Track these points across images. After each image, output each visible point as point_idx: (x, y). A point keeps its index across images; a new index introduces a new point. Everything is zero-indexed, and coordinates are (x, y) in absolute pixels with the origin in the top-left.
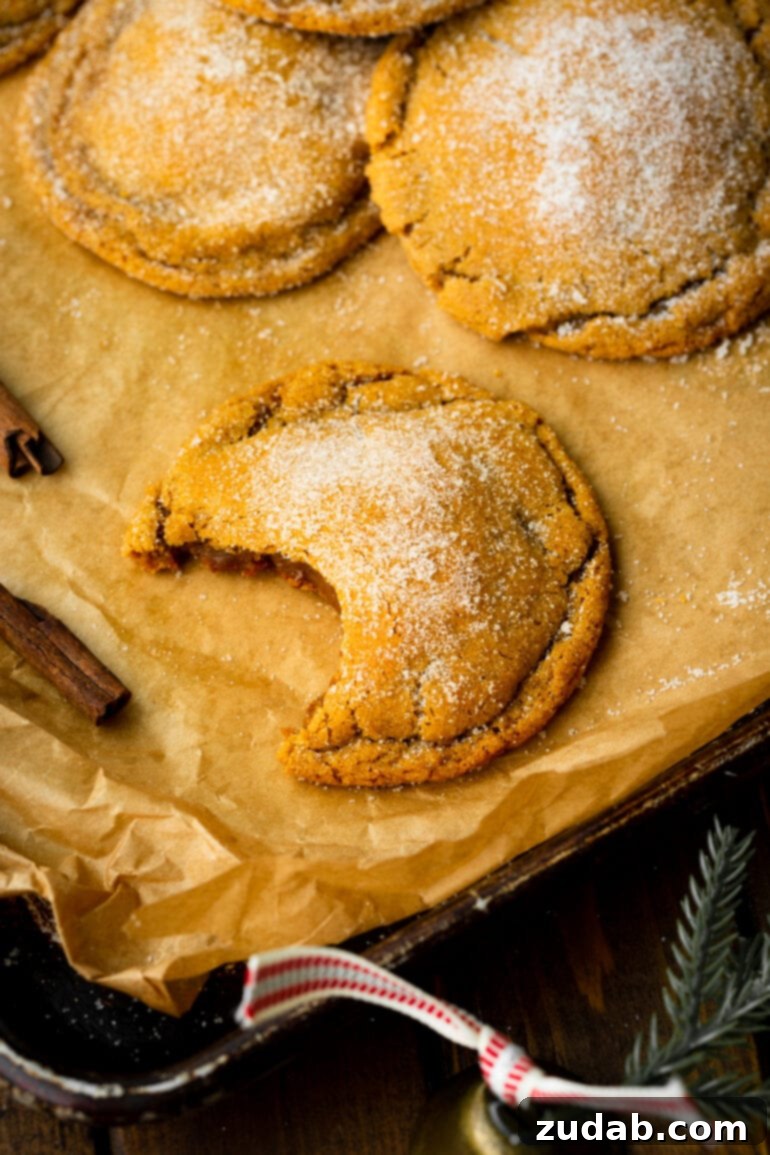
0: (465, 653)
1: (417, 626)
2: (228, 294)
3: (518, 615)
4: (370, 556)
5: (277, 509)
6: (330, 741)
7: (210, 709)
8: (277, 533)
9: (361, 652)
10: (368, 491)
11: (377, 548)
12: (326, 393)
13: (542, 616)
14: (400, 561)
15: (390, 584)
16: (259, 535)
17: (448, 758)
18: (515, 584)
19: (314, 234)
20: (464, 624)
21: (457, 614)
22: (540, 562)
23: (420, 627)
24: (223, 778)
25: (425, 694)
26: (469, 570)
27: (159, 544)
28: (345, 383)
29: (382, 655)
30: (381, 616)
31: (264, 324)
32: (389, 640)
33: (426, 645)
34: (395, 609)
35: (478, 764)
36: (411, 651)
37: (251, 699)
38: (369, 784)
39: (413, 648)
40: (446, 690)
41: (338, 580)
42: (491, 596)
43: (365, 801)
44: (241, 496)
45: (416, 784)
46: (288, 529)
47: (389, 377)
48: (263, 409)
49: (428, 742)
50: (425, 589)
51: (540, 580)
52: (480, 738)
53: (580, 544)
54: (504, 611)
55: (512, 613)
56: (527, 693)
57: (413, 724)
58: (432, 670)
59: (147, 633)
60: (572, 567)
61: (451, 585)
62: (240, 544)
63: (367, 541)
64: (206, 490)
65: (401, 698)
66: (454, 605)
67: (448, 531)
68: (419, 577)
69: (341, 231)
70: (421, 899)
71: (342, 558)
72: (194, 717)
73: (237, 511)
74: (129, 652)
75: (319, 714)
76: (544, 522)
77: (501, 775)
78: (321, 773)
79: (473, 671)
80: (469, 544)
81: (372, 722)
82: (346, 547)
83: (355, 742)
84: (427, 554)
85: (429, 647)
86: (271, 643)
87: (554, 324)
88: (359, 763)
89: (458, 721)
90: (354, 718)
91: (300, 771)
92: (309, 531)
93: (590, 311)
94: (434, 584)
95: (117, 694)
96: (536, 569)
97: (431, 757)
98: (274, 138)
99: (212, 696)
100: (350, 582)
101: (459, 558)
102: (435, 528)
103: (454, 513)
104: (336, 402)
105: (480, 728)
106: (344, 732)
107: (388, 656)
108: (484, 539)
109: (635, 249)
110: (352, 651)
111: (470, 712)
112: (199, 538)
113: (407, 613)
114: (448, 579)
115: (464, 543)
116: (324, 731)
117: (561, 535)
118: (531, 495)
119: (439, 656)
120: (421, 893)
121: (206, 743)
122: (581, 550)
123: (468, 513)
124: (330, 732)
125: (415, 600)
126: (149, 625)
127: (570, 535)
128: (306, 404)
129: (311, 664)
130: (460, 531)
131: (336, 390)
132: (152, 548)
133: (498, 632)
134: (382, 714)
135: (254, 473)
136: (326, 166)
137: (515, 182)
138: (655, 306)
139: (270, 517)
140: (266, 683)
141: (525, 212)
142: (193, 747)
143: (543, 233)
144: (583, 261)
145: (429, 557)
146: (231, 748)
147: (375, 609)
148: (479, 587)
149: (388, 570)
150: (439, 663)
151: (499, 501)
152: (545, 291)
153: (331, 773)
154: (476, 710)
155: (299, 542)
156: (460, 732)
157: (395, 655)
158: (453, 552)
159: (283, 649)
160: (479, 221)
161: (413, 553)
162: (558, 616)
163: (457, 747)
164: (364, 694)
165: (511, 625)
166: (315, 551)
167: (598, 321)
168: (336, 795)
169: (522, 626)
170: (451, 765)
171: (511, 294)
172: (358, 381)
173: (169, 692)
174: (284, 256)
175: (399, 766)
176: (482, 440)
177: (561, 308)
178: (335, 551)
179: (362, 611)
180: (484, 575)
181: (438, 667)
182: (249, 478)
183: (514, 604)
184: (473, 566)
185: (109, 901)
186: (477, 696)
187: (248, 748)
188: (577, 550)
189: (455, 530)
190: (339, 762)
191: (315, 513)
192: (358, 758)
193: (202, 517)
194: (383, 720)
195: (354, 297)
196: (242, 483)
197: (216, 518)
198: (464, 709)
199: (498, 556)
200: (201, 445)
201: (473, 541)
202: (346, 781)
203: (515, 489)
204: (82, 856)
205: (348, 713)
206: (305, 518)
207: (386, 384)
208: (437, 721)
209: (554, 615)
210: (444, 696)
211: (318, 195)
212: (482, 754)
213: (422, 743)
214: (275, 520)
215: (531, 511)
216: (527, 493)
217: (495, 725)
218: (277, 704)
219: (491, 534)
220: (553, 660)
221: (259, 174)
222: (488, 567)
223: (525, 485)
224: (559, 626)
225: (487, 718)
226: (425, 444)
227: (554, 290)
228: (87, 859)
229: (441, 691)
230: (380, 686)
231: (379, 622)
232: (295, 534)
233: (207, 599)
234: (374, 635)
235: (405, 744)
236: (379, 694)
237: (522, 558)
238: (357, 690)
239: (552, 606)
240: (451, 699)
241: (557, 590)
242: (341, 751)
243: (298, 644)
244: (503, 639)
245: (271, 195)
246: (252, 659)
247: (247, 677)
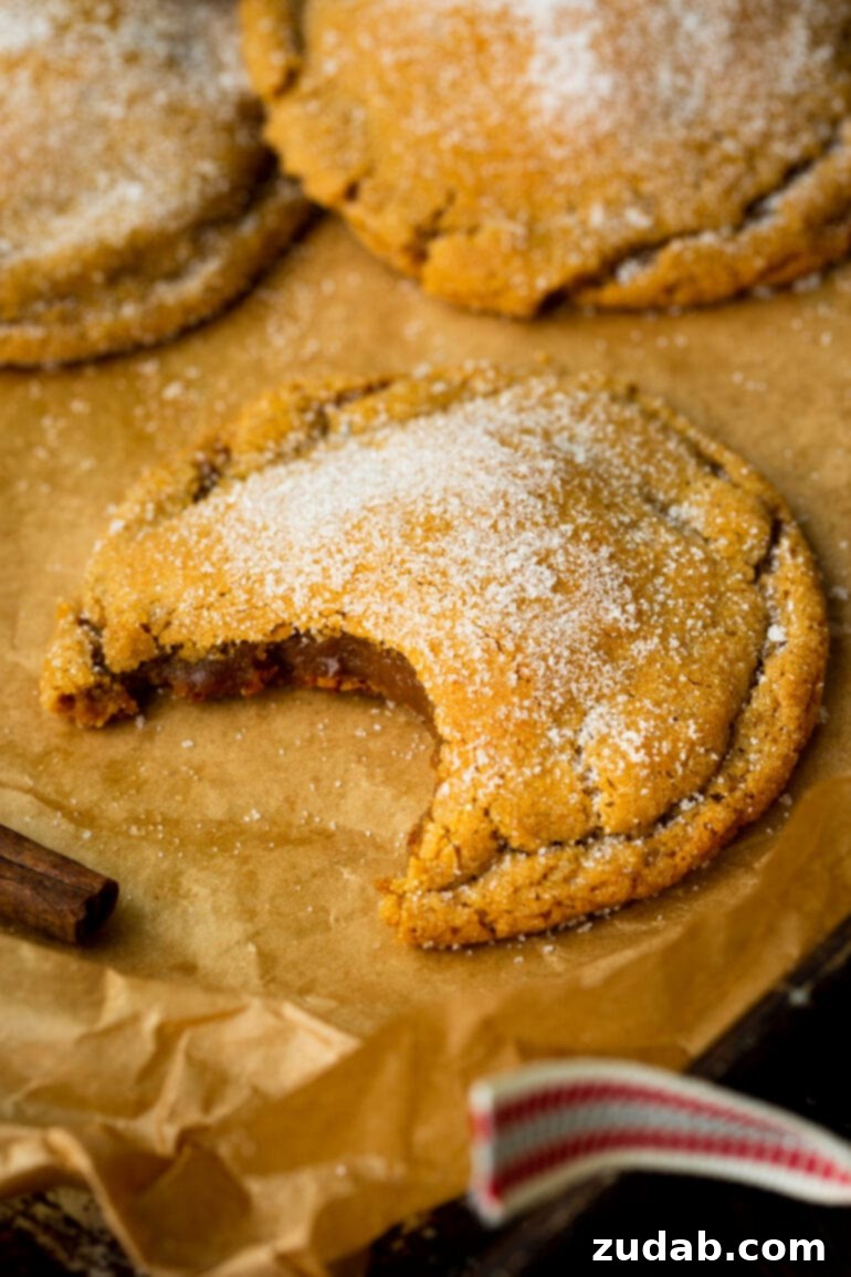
0: (637, 688)
1: (551, 661)
2: (103, 347)
3: (700, 624)
4: (446, 584)
5: (276, 564)
6: (460, 867)
7: (248, 884)
8: (287, 600)
9: (473, 723)
10: (414, 502)
11: (453, 570)
12: (296, 423)
13: (735, 623)
14: (495, 578)
15: (491, 613)
16: (258, 613)
17: (654, 853)
18: (681, 583)
19: (211, 237)
20: (622, 647)
21: (607, 634)
22: (705, 552)
23: (557, 663)
24: (301, 974)
25: (593, 761)
26: (606, 569)
27: (100, 674)
28: (322, 404)
29: (508, 718)
30: (489, 663)
31: (168, 379)
32: (513, 691)
33: (573, 686)
34: (509, 645)
35: (703, 856)
36: (553, 701)
37: (310, 860)
38: (538, 924)
39: (554, 694)
40: (624, 746)
41: (404, 637)
42: (651, 601)
43: (540, 956)
44: (213, 565)
45: (613, 913)
46: (302, 586)
47: (384, 384)
48: (206, 470)
49: (616, 835)
50: (546, 609)
51: (713, 575)
52: (696, 814)
53: (756, 522)
54: (676, 620)
55: (690, 622)
56: (747, 737)
57: (585, 810)
58: (594, 723)
59: (116, 809)
60: (757, 555)
61: (586, 594)
62: (231, 635)
63: (436, 564)
64: (155, 575)
65: (558, 772)
66: (599, 621)
67: (556, 526)
68: (532, 593)
69: (249, 228)
70: (683, 1051)
71: (401, 603)
72: (227, 901)
73: (214, 587)
74: (94, 838)
75: (432, 833)
76: (691, 504)
77: (742, 870)
78: (458, 922)
79: (657, 711)
80: (593, 538)
81: (520, 822)
82: (404, 582)
83: (500, 861)
84: (535, 559)
85: (579, 690)
86: (316, 780)
87: (609, 267)
88: (516, 890)
89: (655, 790)
90: (491, 821)
91: (424, 930)
92: (336, 582)
93: (657, 236)
94: (558, 597)
95: (98, 886)
96: (704, 561)
97: (627, 855)
98: (116, 111)
99: (245, 869)
100: (424, 631)
101: (586, 557)
102: (536, 524)
103: (556, 503)
104: (316, 433)
105: (691, 799)
106: (480, 846)
107: (518, 715)
108: (613, 531)
109: (701, 134)
110: (456, 725)
111: (669, 775)
112: (162, 648)
113: (531, 647)
114: (578, 587)
115: (586, 536)
116: (448, 850)
117: (724, 514)
118: (658, 472)
119: (598, 700)
120: (682, 1042)
121: (257, 933)
122: (760, 528)
123: (578, 501)
124: (458, 851)
125: (537, 628)
126: (114, 799)
127: (738, 511)
128: (271, 445)
129: (387, 793)
130: (573, 521)
131: (310, 417)
132: (92, 679)
133: (677, 650)
134: (533, 804)
135: (224, 532)
136: (204, 136)
137: (498, 80)
138: (752, 209)
139: (270, 578)
140: (327, 836)
141: (523, 119)
142: (238, 943)
143: (559, 140)
144: (630, 166)
145: (539, 563)
146: (301, 933)
147: (477, 653)
148: (628, 592)
149: (482, 595)
150: (601, 709)
151: (615, 483)
152: (584, 223)
153: (476, 918)
154: (680, 770)
155: (325, 601)
156: (662, 811)
157: (530, 710)
158: (571, 548)
159: (338, 784)
160: (457, 151)
161: (513, 562)
162: (759, 621)
163: (662, 833)
164: (497, 781)
165: (693, 639)
166: (355, 609)
167: (676, 246)
168: (490, 960)
169: (710, 639)
170: (662, 863)
171: (536, 240)
172: (341, 400)
173: (175, 877)
174: (175, 275)
175: (580, 880)
176: (559, 418)
177: (615, 239)
178: (387, 595)
179: (458, 665)
180: (630, 575)
181: (601, 716)
182: (219, 540)
183: (688, 611)
184: (609, 565)
185: (176, 1171)
186: (674, 746)
187: (328, 928)
188: (755, 531)
189: (565, 522)
190: (484, 897)
191: (339, 551)
192: (513, 883)
193: (159, 612)
194: (537, 815)
195: (294, 318)
196: (210, 549)
197: (182, 607)
198: (660, 770)
199: (642, 549)
200: (127, 528)
201: (598, 533)
202: (502, 928)
203: (632, 469)
204: (110, 1121)
205: (480, 813)
206: (326, 562)
207: (384, 395)
208: (622, 796)
209: (751, 619)
210: (624, 756)
211: (204, 179)
212: (706, 836)
213: (608, 840)
214: (278, 582)
215: (666, 492)
216: (652, 470)
217: (712, 791)
218: (352, 860)
219: (621, 523)
220: (771, 681)
221: (107, 167)
222: (632, 564)
223: (647, 460)
224: (763, 633)
225: (698, 781)
226: (478, 431)
227: (597, 216)
228: (121, 1124)
229: (616, 750)
230: (519, 762)
231: (490, 669)
232: (314, 591)
233: (195, 745)
234: (488, 691)
235: (581, 848)
236: (522, 774)
237: (678, 549)
238: (484, 778)
239: (745, 607)
240: (637, 757)
241: (744, 586)
242: (481, 881)
243: (358, 770)
244: (688, 660)
245: (133, 192)
246: (293, 810)
247: (294, 833)
